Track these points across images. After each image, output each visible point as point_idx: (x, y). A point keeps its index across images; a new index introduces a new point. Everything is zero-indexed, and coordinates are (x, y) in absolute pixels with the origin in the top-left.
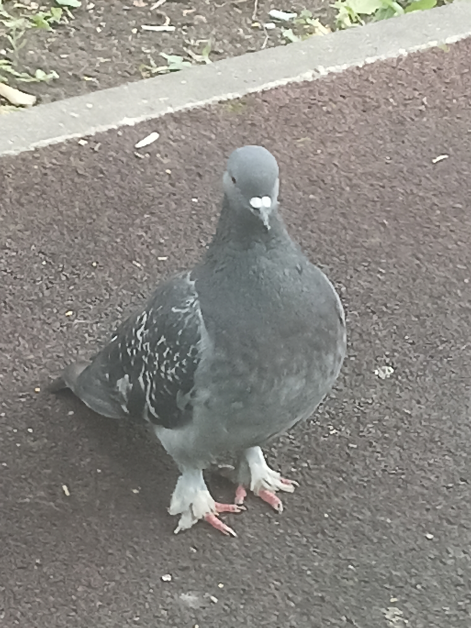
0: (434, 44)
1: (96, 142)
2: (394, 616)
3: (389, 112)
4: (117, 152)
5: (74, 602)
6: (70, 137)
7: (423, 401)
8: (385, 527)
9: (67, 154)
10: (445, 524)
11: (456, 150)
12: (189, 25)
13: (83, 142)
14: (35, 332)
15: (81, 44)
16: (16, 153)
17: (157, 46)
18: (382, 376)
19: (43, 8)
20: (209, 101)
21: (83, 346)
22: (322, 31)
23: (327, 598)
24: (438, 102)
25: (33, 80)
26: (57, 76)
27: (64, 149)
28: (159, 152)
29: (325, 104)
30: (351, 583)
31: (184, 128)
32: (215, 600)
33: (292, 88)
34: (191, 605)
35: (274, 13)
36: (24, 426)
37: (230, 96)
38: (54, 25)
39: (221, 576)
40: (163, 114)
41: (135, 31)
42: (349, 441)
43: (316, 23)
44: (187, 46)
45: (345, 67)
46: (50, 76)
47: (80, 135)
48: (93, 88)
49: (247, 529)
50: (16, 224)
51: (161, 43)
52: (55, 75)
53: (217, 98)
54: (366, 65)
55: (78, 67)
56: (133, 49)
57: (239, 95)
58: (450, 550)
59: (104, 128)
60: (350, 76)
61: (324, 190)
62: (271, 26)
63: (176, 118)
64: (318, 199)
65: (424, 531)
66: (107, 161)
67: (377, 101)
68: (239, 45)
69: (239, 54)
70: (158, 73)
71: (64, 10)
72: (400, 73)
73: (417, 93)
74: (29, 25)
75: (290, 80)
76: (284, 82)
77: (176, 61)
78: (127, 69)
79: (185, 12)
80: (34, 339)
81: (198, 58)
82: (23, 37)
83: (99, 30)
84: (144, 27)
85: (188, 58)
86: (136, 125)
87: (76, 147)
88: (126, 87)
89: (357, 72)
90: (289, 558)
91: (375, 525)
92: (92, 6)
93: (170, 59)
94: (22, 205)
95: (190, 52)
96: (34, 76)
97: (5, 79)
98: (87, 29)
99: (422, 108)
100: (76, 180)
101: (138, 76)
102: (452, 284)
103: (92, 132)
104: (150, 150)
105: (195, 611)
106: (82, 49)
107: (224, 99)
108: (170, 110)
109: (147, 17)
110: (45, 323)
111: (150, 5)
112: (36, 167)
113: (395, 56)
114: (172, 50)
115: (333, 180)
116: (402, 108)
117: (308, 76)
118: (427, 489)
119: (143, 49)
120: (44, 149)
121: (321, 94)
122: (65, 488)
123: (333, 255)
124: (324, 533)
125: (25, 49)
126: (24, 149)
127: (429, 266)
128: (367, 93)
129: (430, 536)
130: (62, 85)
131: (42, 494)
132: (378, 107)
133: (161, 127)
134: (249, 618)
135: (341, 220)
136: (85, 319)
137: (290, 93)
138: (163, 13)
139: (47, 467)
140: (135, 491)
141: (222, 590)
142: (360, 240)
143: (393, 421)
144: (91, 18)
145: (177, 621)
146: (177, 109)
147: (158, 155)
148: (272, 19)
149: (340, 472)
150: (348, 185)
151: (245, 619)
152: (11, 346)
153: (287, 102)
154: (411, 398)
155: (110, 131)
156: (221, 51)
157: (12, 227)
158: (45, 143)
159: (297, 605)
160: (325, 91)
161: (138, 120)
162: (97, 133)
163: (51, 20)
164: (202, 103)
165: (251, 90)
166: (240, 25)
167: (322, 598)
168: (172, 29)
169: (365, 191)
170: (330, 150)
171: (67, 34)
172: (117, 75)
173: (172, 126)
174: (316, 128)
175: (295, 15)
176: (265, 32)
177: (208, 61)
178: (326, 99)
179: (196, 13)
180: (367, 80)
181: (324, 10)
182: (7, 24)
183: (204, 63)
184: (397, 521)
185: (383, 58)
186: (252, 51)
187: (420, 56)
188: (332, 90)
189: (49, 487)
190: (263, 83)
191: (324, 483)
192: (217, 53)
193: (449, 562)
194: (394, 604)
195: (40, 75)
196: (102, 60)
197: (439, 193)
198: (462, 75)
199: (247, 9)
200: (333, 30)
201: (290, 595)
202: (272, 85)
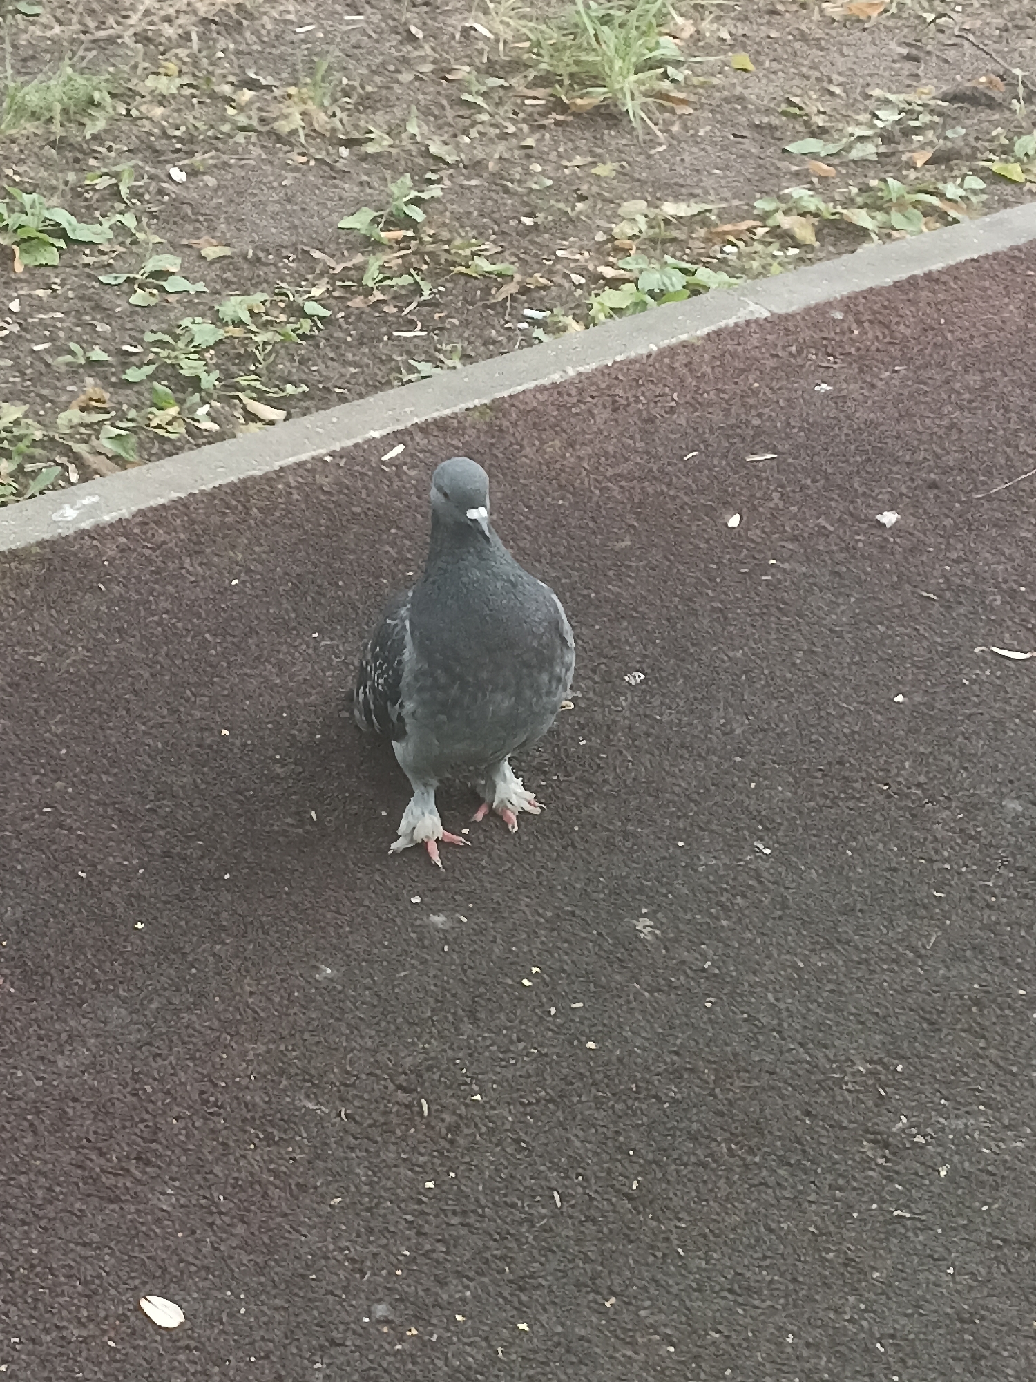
0: (684, 337)
1: (341, 457)
2: (645, 927)
3: (639, 410)
4: (363, 466)
5: (322, 928)
6: (314, 454)
7: (674, 706)
8: (634, 835)
9: (312, 471)
10: (696, 831)
11: (707, 446)
12: (440, 329)
13: (328, 459)
14: (281, 656)
15: (332, 355)
16: (261, 473)
17: (409, 353)
18: (633, 682)
19: (292, 319)
20: (456, 409)
21: (330, 667)
22: (575, 327)
23: (578, 912)
24: (688, 396)
25: (282, 394)
26: (307, 390)
27: (309, 466)
28: (405, 464)
29: (574, 405)
30: (602, 896)
31: (431, 438)
32: (464, 920)
33: (541, 392)
34: (440, 926)
35: (528, 312)
36: (271, 752)
37: (477, 402)
38: (303, 337)
39: (470, 895)
40: (409, 424)
41: (386, 338)
42: (599, 751)
43: (569, 320)
44: (438, 351)
45: (594, 366)
46: (300, 390)
47: (324, 451)
48: (343, 399)
49: (496, 846)
50: (262, 545)
51: (412, 349)
52: (304, 388)
53: (463, 406)
54: (615, 362)
55: (328, 379)
56: (384, 357)
57: (487, 401)
58: (702, 857)
59: (349, 443)
60: (599, 375)
61: (573, 494)
62: (525, 325)
63: (423, 428)
64: (567, 504)
65: (675, 839)
66: (353, 475)
67: (627, 398)
68: (491, 347)
69: (491, 357)
70: (410, 381)
71: (313, 321)
72: (650, 369)
73: (667, 390)
74: (278, 338)
75: (539, 382)
76: (532, 385)
77: (425, 368)
78: (379, 378)
79: (437, 316)
80: (279, 665)
81: (449, 363)
82: (270, 352)
83: (349, 339)
84: (396, 334)
85: (438, 363)
86: (383, 437)
87: (320, 464)
88: (371, 399)
89: (606, 371)
90: (539, 873)
91: (626, 835)
92: (342, 314)
93: (419, 366)
94: (266, 526)
95: (442, 357)
96: (283, 390)
97: (254, 395)
98: (337, 339)
99: (673, 404)
100: (323, 497)
101: (389, 383)
102: (704, 584)
103: (337, 447)
104: (397, 463)
105: (445, 932)
106: (332, 359)
107: (471, 406)
108: (416, 420)
109: (398, 323)
110: (291, 645)
111: (401, 310)
112: (280, 486)
113: (645, 352)
114: (423, 357)
115: (582, 483)
116: (652, 405)
117: (557, 377)
118: (678, 795)
119: (394, 357)
120: (289, 467)
121: (569, 395)
122: (313, 814)
123: (582, 561)
124: (574, 847)
125: (274, 363)
126: (268, 469)
127: (681, 567)
128: (617, 391)
129: (680, 844)
130: (313, 399)
131: (289, 820)
132: (628, 405)
133: (408, 439)
134: (499, 936)
135: (591, 524)
136: (332, 639)
137: (538, 395)
138: (415, 318)
139: (295, 793)
140: (384, 813)
141: (471, 909)
142: (609, 544)
143: (644, 728)
144: (340, 326)
145: (426, 943)
146: (423, 419)
147: (405, 468)
148: (526, 318)
149: (590, 783)
150: (596, 488)
151: (495, 937)
152: (257, 671)
153: (535, 404)
154: (662, 703)
155: (356, 445)
156: (473, 354)
157: (257, 549)
158: (291, 460)
159: (547, 921)
160: (574, 392)
161: (384, 432)
162: (343, 449)
163: (300, 332)
164: (448, 412)
165: (498, 395)
166: (493, 327)
167: (573, 914)
168: (424, 333)
169: (615, 493)
170: (578, 454)
171: (318, 346)
172: (368, 385)
173: (418, 437)
174: (564, 431)
175: (549, 313)
176: (518, 332)
177: (459, 365)
178: (575, 400)
179: (447, 317)
180: (617, 378)
181: (578, 306)
182: (255, 338)
183: (454, 368)
184: (646, 831)
185: (633, 354)
186: (503, 353)
187: (671, 351)
188: (581, 391)
189: (298, 813)
190: (511, 386)
191: (574, 795)
192: (470, 356)
193: (700, 869)
194: (645, 915)
195: (290, 389)
196: (353, 370)
197: (688, 491)
198: (713, 368)
199: (499, 309)
200: (587, 327)
201: (541, 911)
202: (520, 389)
